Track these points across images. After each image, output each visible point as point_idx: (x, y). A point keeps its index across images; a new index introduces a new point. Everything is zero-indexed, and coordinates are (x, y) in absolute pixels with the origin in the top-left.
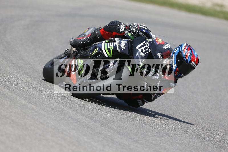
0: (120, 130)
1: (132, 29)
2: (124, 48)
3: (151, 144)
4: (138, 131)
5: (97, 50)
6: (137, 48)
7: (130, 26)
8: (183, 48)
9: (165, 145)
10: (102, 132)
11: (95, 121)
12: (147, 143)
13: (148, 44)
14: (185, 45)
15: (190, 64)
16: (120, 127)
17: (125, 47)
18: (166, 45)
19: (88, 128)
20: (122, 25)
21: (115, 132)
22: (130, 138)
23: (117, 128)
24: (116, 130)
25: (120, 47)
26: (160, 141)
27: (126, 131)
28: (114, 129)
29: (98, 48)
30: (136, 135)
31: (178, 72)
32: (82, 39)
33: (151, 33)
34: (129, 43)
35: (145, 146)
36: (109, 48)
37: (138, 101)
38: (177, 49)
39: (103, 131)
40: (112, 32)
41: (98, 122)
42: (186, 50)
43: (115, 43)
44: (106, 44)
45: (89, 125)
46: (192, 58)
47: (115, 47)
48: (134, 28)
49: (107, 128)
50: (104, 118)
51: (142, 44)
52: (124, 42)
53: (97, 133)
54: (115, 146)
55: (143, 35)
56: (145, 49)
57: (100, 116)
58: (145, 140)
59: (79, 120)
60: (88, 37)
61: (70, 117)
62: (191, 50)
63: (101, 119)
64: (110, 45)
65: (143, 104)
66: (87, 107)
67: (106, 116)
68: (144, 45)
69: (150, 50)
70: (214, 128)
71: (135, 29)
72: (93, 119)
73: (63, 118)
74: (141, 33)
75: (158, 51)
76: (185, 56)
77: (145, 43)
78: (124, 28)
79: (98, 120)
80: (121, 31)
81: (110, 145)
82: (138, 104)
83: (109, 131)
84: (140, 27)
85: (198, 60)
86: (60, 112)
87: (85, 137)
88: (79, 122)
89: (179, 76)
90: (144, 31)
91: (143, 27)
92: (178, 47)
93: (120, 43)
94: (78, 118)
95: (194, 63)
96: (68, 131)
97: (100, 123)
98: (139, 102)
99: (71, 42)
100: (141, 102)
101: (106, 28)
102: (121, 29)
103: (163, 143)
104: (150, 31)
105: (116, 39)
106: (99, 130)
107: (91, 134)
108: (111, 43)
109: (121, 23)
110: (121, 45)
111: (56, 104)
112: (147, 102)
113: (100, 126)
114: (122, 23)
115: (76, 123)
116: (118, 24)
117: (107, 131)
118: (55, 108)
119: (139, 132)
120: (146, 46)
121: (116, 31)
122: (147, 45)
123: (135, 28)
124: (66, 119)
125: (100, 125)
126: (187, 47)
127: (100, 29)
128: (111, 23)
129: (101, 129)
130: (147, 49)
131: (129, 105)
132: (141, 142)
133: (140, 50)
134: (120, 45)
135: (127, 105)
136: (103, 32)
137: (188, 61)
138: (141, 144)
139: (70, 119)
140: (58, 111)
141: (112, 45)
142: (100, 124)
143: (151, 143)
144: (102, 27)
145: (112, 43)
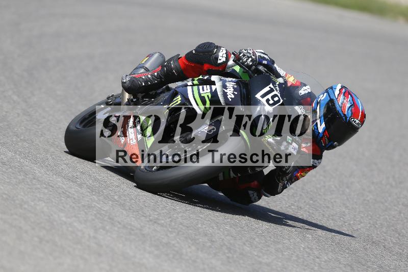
0: (125, 200)
1: (245, 60)
2: (233, 96)
3: (180, 226)
4: (157, 202)
5: (179, 99)
6: (258, 96)
7: (240, 53)
8: (337, 92)
9: (205, 228)
10: (93, 205)
11: (80, 185)
12: (173, 224)
13: (277, 88)
14: (339, 87)
15: (350, 123)
16: (125, 196)
17: (233, 93)
18: (305, 88)
19: (68, 197)
20: (221, 50)
21: (116, 204)
22: (144, 216)
23: (120, 197)
24: (117, 201)
25: (225, 94)
26: (198, 220)
27: (136, 203)
28: (115, 199)
29: (179, 96)
30: (155, 210)
31: (328, 139)
32: (144, 77)
33: (275, 65)
34: (240, 87)
35: (170, 230)
36: (202, 95)
37: (250, 192)
38: (325, 94)
39: (94, 203)
40: (203, 65)
41: (85, 186)
42: (342, 97)
43: (214, 87)
44: (195, 88)
45: (69, 193)
46: (353, 111)
47: (214, 94)
48: (249, 57)
49: (101, 198)
50: (96, 180)
51: (267, 89)
52: (232, 86)
53: (84, 206)
54: (116, 229)
55: (265, 70)
56: (273, 97)
57: (90, 175)
58: (170, 219)
59: (51, 184)
60: (156, 74)
61: (34, 179)
62: (352, 96)
63: (91, 182)
64: (203, 90)
65: (260, 198)
66: (66, 160)
67: (100, 176)
68: (271, 91)
69: (282, 101)
70: (294, 197)
71: (250, 59)
72: (76, 182)
73: (23, 179)
74: (261, 68)
75: (297, 101)
76: (341, 107)
77: (272, 87)
78: (225, 55)
79: (84, 184)
80: (219, 62)
81: (107, 228)
82: (251, 198)
83: (105, 203)
84: (258, 54)
85: (364, 116)
86: (17, 170)
87: (62, 215)
88: (51, 186)
89: (330, 146)
90: (265, 62)
91: (262, 55)
92: (327, 91)
93: (224, 87)
94: (50, 180)
95: (357, 121)
96: (33, 203)
97: (89, 188)
98: (251, 195)
99: (125, 83)
100: (255, 194)
101: (189, 56)
102: (220, 58)
103: (202, 224)
104: (273, 62)
105: (214, 78)
106: (88, 201)
107: (74, 207)
108: (205, 86)
109: (218, 48)
110: (226, 91)
111: (10, 154)
112: (269, 195)
113: (88, 194)
114: (220, 47)
115: (46, 188)
116: (214, 49)
117: (101, 202)
118: (8, 162)
119: (158, 205)
120: (275, 93)
121: (209, 62)
122: (276, 90)
123: (251, 57)
124: (27, 182)
125: (89, 192)
126: (344, 90)
127: (178, 58)
128: (199, 47)
129: (91, 199)
130: (276, 99)
131: (231, 200)
132: (163, 222)
133: (264, 100)
134: (224, 91)
135: (229, 200)
136: (184, 63)
137: (346, 118)
138: (162, 225)
139: (34, 181)
140: (13, 169)
141: (209, 91)
142: (88, 190)
143: (181, 224)
144: (183, 55)
145: (208, 86)
